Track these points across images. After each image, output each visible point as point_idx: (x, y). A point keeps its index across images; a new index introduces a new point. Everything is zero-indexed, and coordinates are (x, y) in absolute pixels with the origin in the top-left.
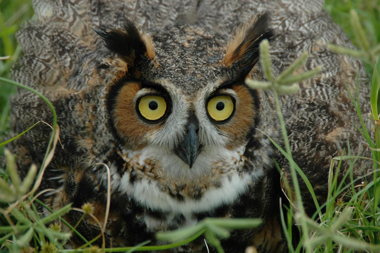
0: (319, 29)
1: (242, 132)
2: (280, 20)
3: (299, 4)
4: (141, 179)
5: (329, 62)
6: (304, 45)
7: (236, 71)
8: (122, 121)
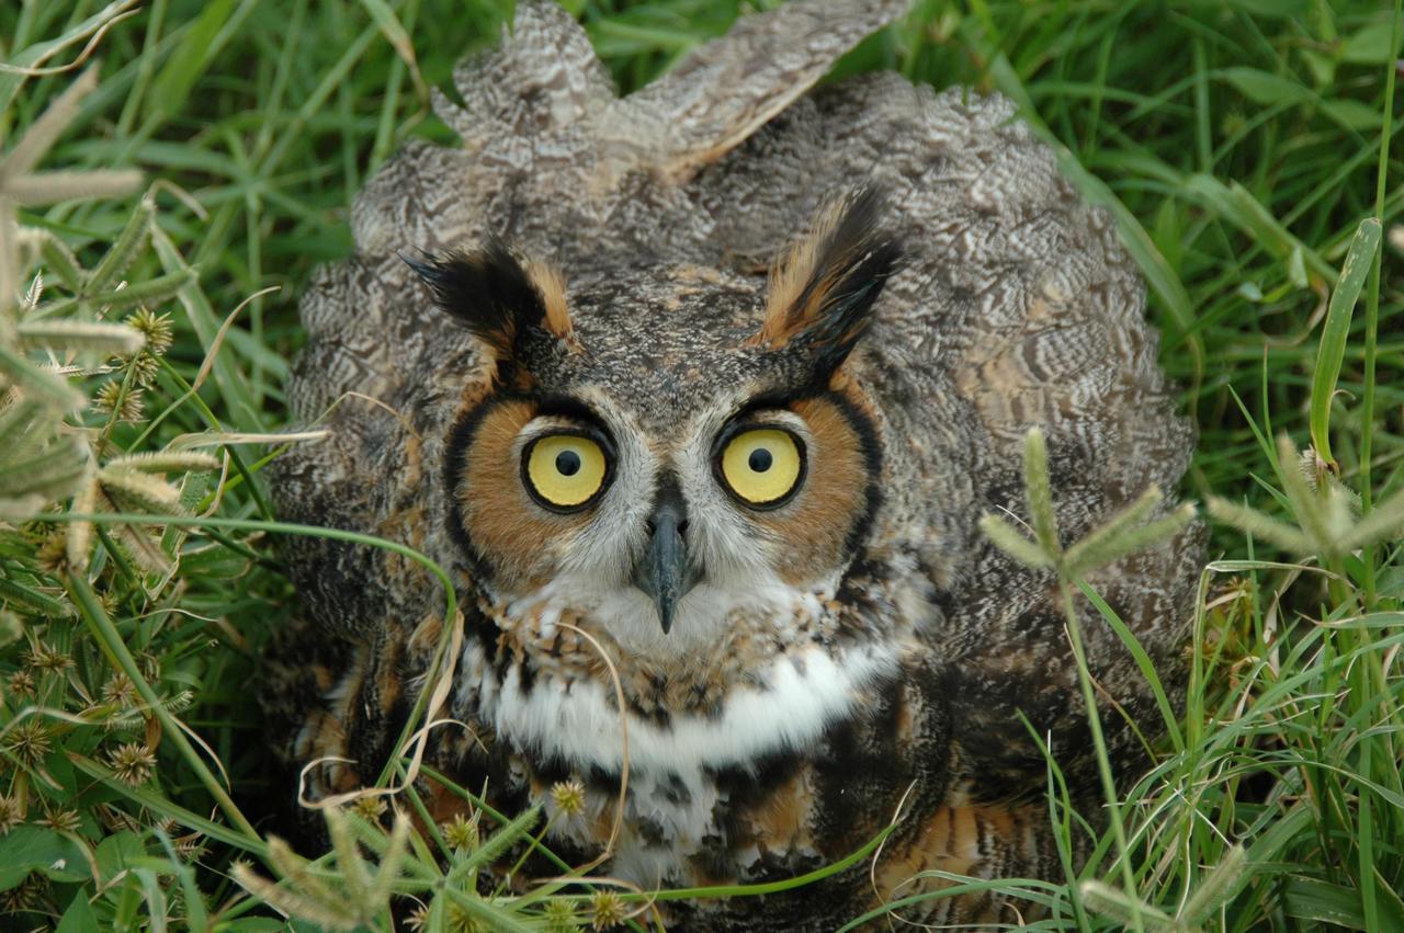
0: (1050, 248)
1: (830, 533)
2: (950, 231)
3: (998, 181)
4: (549, 677)
5: (1084, 345)
6: (1003, 292)
7: (801, 360)
8: (483, 510)
